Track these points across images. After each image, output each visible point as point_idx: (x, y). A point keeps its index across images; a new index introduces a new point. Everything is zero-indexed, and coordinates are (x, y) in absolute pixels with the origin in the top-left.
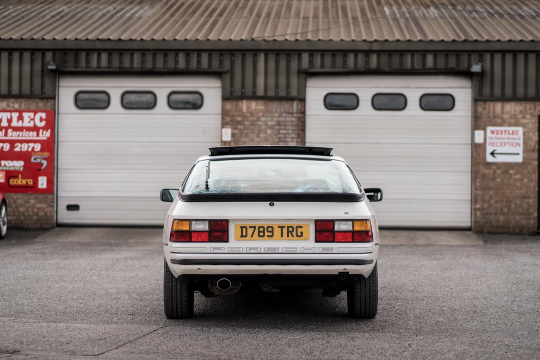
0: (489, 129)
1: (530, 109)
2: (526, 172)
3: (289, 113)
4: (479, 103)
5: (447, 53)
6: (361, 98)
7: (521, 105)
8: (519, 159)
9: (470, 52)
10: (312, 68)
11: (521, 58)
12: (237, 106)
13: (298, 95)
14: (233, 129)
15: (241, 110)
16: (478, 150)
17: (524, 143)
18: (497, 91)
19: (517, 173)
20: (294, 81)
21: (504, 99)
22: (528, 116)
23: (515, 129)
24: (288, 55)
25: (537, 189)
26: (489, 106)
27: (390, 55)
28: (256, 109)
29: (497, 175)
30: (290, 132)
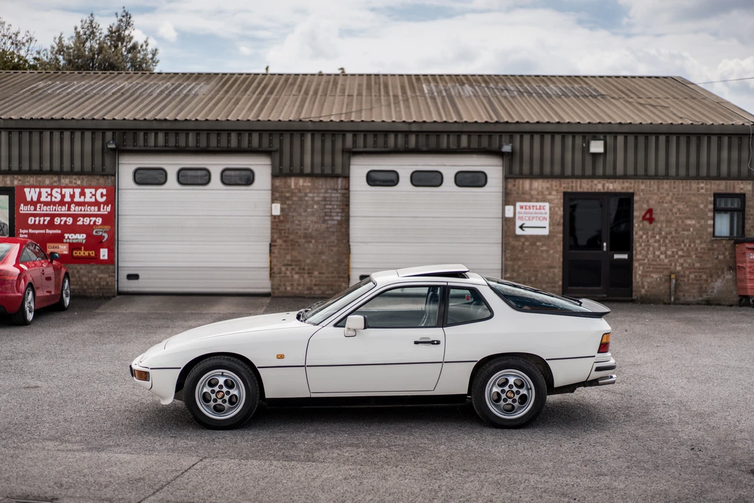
0: (518, 204)
1: (556, 186)
2: (552, 244)
3: (334, 189)
4: (510, 180)
5: (480, 134)
6: (400, 175)
7: (548, 182)
8: (546, 232)
9: (501, 133)
10: (356, 148)
11: (548, 138)
12: (285, 183)
13: (342, 172)
14: (281, 204)
15: (290, 186)
16: (508, 223)
17: (550, 217)
18: (526, 169)
19: (543, 245)
20: (339, 159)
21: (532, 176)
22: (554, 193)
23: (542, 204)
24: (333, 135)
25: (561, 260)
26: (519, 183)
27: (427, 135)
28: (303, 186)
29: (525, 247)
30: (335, 207)
